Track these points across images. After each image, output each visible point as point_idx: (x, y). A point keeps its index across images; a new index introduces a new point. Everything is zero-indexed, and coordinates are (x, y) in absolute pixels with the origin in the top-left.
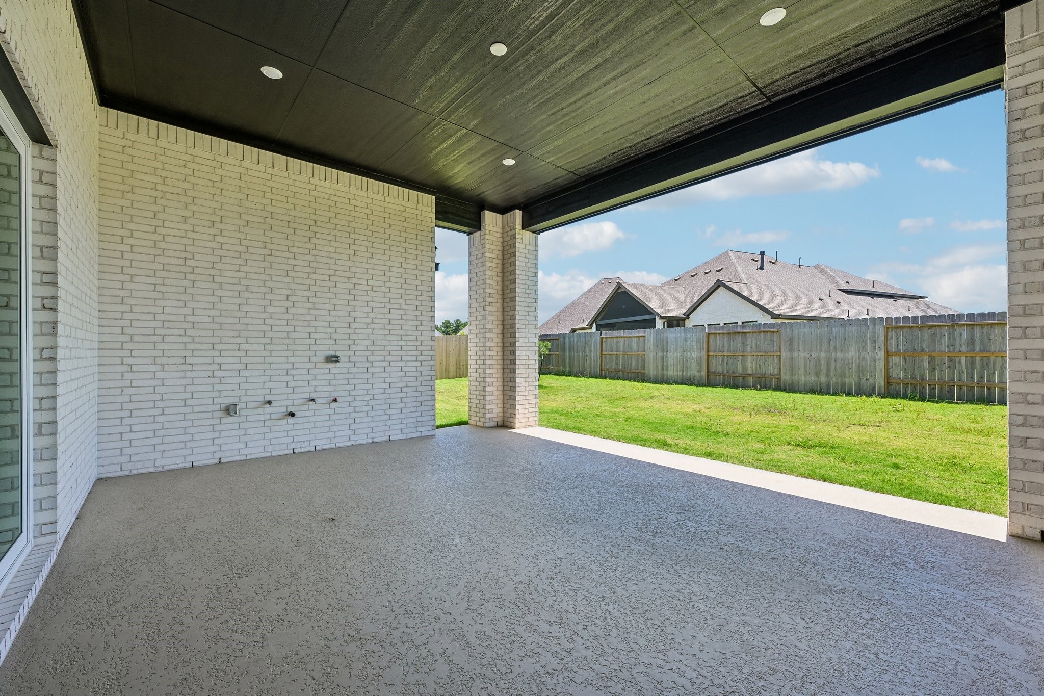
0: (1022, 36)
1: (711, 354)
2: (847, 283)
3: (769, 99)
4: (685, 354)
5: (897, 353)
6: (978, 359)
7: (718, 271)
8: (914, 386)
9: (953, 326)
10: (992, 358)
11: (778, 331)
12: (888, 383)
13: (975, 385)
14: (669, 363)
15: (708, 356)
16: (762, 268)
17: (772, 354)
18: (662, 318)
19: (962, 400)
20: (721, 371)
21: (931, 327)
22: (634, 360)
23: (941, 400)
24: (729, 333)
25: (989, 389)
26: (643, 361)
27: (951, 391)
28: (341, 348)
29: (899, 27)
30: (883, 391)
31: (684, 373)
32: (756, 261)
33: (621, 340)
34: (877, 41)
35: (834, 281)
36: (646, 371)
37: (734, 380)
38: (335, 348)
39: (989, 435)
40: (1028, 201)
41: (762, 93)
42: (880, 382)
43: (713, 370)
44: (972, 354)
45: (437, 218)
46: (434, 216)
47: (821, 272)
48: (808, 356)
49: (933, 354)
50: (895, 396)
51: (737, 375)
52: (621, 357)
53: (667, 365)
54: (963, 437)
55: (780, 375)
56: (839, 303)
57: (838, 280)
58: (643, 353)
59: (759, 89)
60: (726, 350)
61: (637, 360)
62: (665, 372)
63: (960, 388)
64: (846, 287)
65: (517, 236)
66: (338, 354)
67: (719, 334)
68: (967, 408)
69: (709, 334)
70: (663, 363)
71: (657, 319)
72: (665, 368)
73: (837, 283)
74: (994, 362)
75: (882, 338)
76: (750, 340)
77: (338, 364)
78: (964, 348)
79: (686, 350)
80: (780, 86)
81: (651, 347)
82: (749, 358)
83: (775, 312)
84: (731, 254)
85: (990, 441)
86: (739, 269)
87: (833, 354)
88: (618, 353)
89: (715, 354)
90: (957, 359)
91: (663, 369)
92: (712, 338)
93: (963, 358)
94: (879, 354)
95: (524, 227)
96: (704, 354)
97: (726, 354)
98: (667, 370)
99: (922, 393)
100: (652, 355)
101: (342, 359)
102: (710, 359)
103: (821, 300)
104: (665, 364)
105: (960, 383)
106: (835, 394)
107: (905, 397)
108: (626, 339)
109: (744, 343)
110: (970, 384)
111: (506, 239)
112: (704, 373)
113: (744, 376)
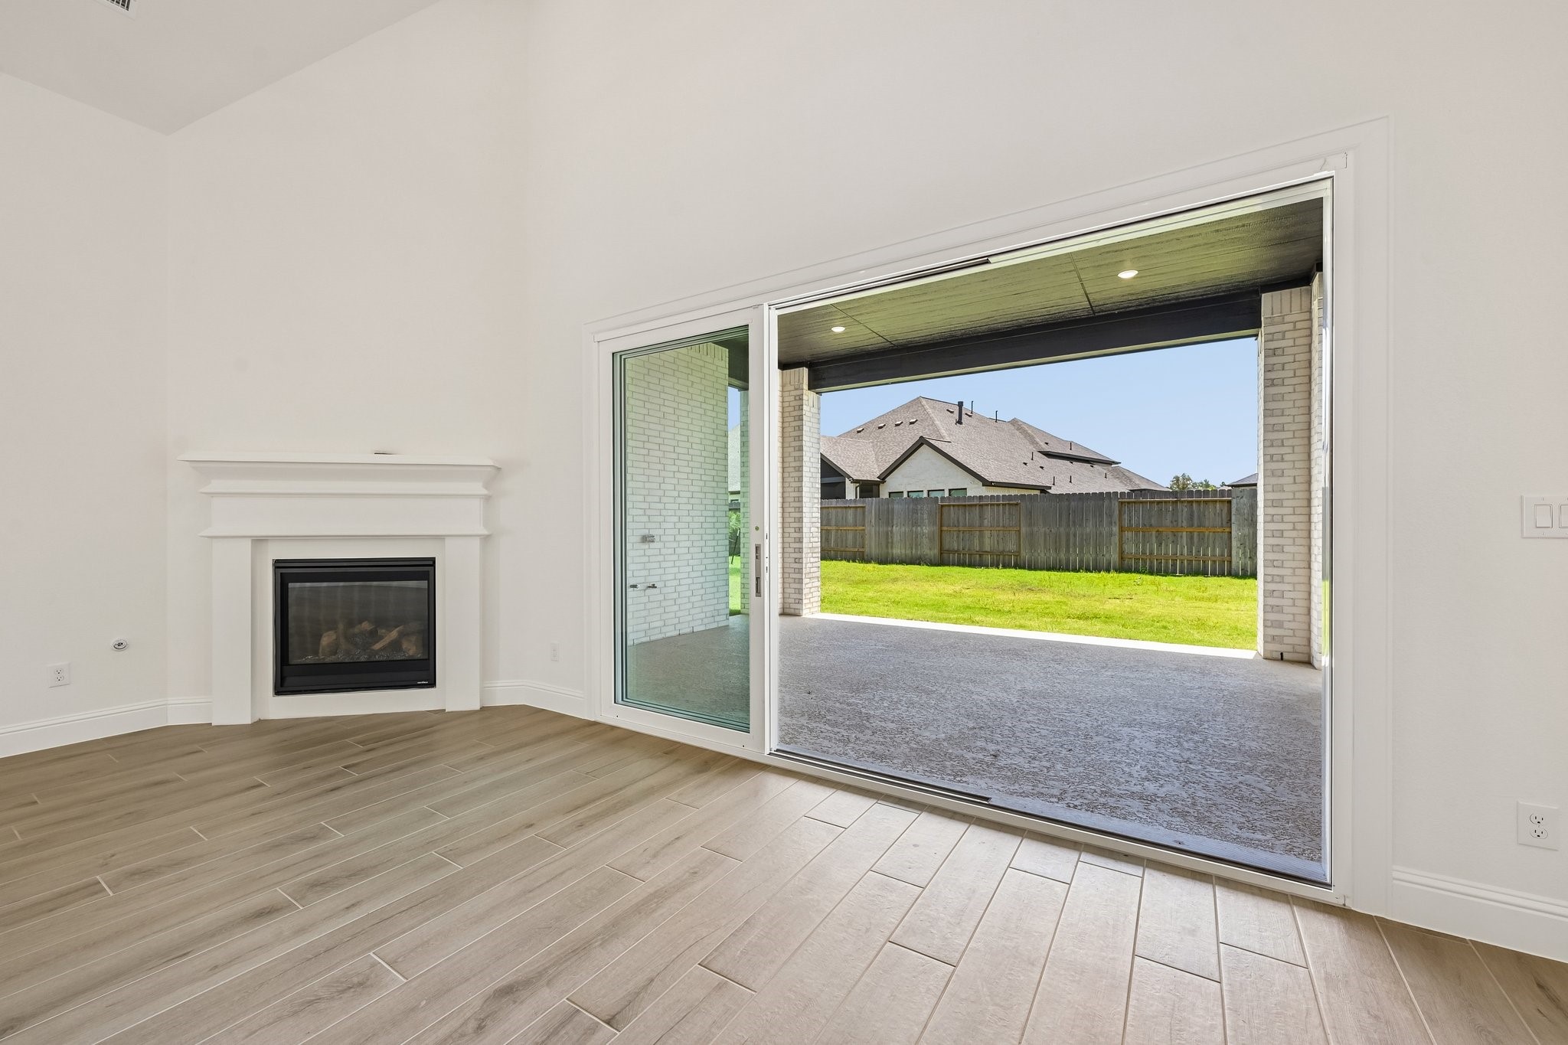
0: (1273, 314)
1: (945, 528)
2: (1047, 444)
3: (1094, 313)
4: (914, 529)
5: (1130, 528)
6: (1196, 534)
7: (911, 423)
8: (1144, 561)
9: (1176, 502)
10: (1207, 533)
11: (1017, 504)
12: (1122, 558)
13: (1194, 559)
14: (895, 540)
15: (941, 531)
16: (959, 422)
17: (1011, 529)
18: (855, 481)
19: (1185, 573)
20: (956, 548)
21: (1158, 502)
22: (850, 536)
23: (1166, 574)
24: (965, 506)
25: (1204, 562)
26: (863, 537)
27: (1174, 565)
28: (653, 525)
29: (1199, 289)
30: (1117, 567)
31: (914, 552)
32: (952, 412)
33: (833, 511)
34: (1183, 293)
35: (1033, 442)
36: (867, 550)
37: (970, 558)
38: (649, 525)
39: (1216, 601)
40: (1275, 429)
41: (1092, 310)
42: (1115, 557)
43: (946, 547)
44: (1191, 530)
45: (730, 375)
46: (727, 372)
47: (1018, 429)
48: (1048, 531)
49: (1160, 530)
50: (1128, 570)
51: (974, 552)
52: (833, 533)
53: (892, 543)
54: (1198, 604)
55: (1019, 552)
56: (1042, 468)
57: (1038, 440)
58: (861, 528)
59: (1092, 307)
60: (961, 524)
61: (855, 537)
62: (890, 551)
63: (1182, 562)
64: (1047, 449)
65: (805, 397)
66: (652, 532)
67: (954, 506)
68: (1190, 579)
69: (942, 506)
70: (887, 539)
71: (848, 481)
72: (890, 545)
73: (1037, 443)
74: (1209, 536)
75: (1117, 512)
76: (988, 512)
77: (652, 545)
78: (1184, 524)
79: (915, 524)
80: (1107, 307)
81: (873, 521)
82: (987, 534)
83: (986, 478)
84: (924, 402)
85: (1217, 605)
86: (937, 422)
87: (1073, 529)
88: (829, 528)
89: (949, 529)
90: (1180, 534)
91: (887, 547)
92: (945, 510)
93: (1184, 533)
94: (1114, 529)
95: (810, 388)
96: (936, 529)
97: (961, 529)
98: (892, 548)
99: (1151, 567)
100: (873, 529)
101: (657, 538)
102: (943, 535)
103: (1025, 464)
104: (890, 540)
105: (1182, 558)
106: (1075, 570)
107: (1137, 571)
108: (839, 510)
109: (981, 517)
110: (1189, 558)
111: (786, 399)
112: (936, 551)
113: (982, 553)
